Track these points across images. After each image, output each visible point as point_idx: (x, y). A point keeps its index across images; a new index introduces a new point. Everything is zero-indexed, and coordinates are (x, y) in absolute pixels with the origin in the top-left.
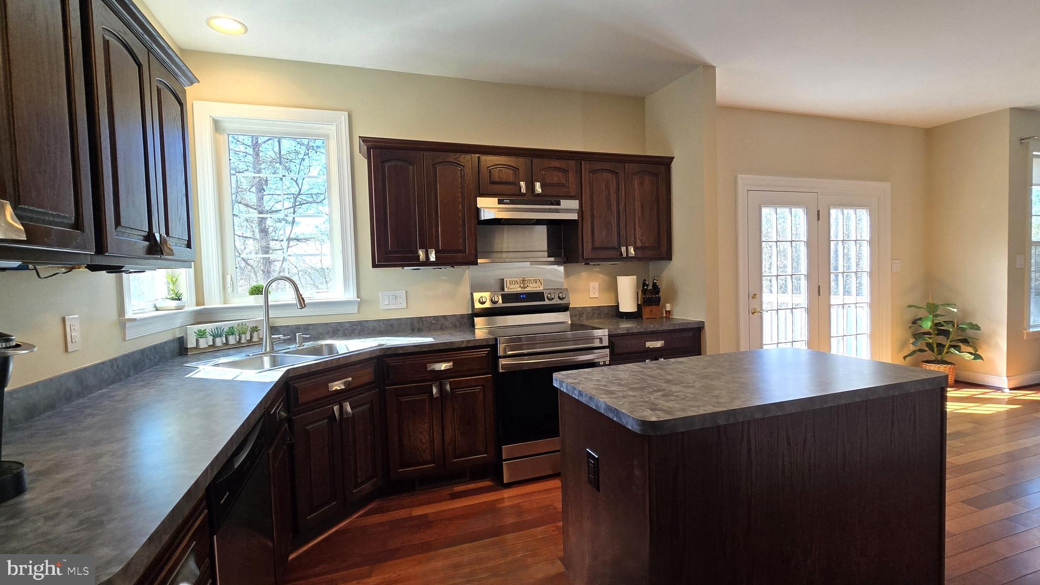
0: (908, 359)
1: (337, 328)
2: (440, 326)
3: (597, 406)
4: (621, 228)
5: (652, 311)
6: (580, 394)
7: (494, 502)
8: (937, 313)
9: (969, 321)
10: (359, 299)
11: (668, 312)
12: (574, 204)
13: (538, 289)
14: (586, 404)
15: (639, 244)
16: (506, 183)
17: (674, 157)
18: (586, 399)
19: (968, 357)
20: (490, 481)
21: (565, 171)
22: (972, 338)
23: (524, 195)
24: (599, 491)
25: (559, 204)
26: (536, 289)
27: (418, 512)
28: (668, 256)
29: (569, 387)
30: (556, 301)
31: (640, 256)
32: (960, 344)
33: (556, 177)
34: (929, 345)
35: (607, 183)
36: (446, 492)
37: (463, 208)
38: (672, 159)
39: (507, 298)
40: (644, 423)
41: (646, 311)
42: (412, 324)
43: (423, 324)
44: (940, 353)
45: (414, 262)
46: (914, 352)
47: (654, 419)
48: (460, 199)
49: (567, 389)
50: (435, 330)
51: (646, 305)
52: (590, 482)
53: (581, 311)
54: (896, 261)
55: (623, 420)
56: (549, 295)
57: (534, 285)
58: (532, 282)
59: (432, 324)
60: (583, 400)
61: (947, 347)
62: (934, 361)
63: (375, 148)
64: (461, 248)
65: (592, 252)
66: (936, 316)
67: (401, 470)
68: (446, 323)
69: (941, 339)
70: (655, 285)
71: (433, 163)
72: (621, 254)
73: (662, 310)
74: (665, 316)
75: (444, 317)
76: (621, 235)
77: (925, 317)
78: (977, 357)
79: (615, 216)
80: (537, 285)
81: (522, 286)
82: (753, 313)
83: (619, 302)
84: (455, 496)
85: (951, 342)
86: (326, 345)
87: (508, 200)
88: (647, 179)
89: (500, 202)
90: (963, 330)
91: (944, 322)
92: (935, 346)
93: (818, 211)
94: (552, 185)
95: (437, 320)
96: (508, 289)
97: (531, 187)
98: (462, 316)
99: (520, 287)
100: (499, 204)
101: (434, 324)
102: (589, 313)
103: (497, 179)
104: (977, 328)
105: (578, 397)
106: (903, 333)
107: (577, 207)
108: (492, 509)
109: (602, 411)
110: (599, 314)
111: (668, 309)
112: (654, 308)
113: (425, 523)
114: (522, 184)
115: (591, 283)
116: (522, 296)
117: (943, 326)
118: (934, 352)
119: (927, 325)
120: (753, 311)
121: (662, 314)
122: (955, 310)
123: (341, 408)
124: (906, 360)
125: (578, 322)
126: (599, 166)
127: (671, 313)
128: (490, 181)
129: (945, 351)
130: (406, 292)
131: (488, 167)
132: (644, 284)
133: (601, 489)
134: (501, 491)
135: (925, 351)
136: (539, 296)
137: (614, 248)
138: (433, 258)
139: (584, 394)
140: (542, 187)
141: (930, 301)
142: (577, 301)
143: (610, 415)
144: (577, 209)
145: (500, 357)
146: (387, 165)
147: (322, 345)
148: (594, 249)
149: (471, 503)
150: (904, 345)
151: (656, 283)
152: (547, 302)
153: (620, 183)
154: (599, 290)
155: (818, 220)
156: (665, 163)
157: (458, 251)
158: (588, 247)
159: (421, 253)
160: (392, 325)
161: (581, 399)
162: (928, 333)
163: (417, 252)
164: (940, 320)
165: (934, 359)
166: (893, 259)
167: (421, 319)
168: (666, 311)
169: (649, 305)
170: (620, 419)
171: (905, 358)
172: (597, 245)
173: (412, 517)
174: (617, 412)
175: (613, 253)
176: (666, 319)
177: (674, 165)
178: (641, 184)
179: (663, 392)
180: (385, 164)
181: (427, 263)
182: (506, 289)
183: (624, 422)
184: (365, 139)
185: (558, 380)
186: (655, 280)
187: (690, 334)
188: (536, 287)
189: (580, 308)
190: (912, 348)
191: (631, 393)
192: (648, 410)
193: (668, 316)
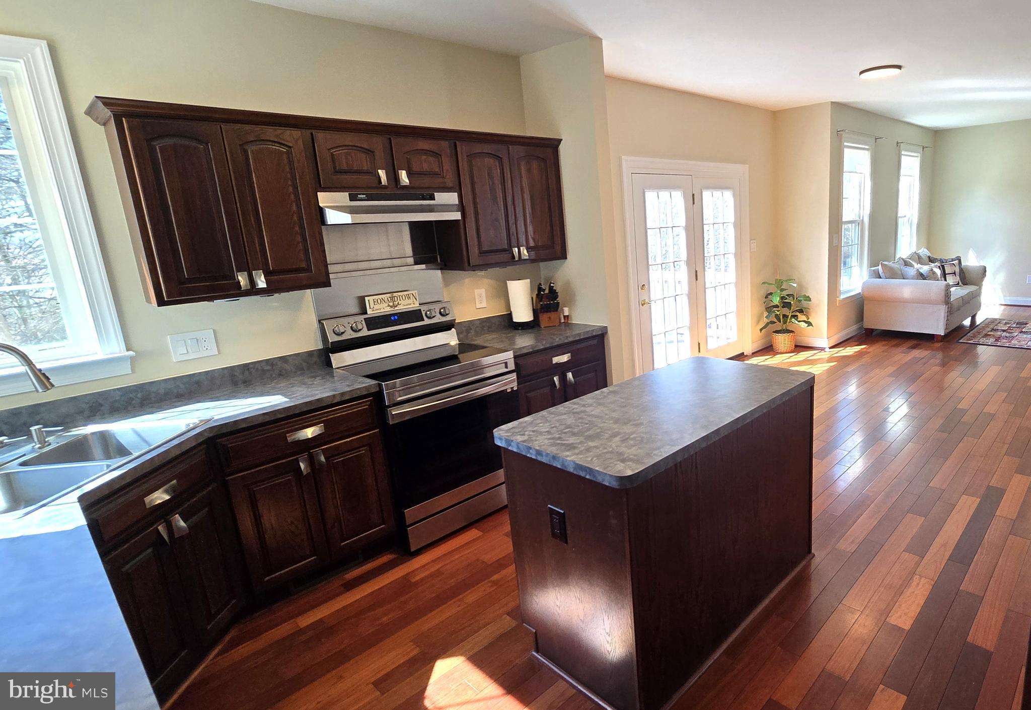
0: (763, 330)
1: (97, 401)
2: (277, 372)
3: (563, 464)
4: (510, 225)
5: (550, 318)
6: (539, 453)
7: (406, 577)
8: (782, 287)
9: (803, 294)
10: (131, 353)
11: (567, 317)
12: (452, 198)
13: (412, 306)
14: (549, 463)
15: (532, 244)
16: (360, 172)
17: (562, 140)
18: (548, 459)
19: (803, 325)
20: (391, 553)
21: (436, 155)
22: (806, 308)
23: (385, 187)
24: (566, 543)
25: (432, 198)
26: (410, 306)
27: (305, 621)
28: (563, 256)
29: (520, 446)
30: (438, 319)
31: (533, 257)
32: (798, 314)
33: (425, 164)
34: (777, 316)
35: (490, 170)
36: (335, 583)
37: (299, 207)
38: (560, 141)
39: (372, 323)
40: (622, 479)
41: (544, 318)
42: (233, 376)
43: (250, 373)
44: (785, 322)
45: (233, 292)
46: (767, 324)
47: (629, 473)
48: (292, 196)
49: (518, 447)
50: (272, 379)
51: (544, 312)
52: (554, 535)
53: (469, 326)
54: (754, 241)
55: (599, 478)
56: (428, 313)
57: (407, 301)
58: (404, 299)
59: (264, 371)
60: (544, 459)
61: (790, 317)
62: (781, 330)
63: (128, 115)
64: (304, 265)
65: (479, 256)
66: (782, 290)
67: (267, 578)
68: (287, 366)
69: (786, 311)
70: (551, 288)
71: (241, 143)
72: (513, 257)
73: (560, 315)
74: (563, 321)
75: (283, 359)
76: (511, 233)
77: (775, 292)
78: (809, 324)
79: (503, 211)
80: (410, 301)
81: (391, 304)
82: (643, 305)
83: (512, 310)
84: (350, 586)
85: (792, 312)
86: (93, 434)
87: (363, 194)
88: (535, 164)
89: (353, 198)
90: (800, 301)
91: (787, 295)
92: (781, 317)
93: (693, 195)
94: (421, 174)
95: (272, 365)
96: (373, 310)
97: (395, 179)
98: (310, 354)
99: (389, 306)
100: (351, 200)
101: (268, 370)
102: (477, 327)
103: (345, 167)
104: (808, 299)
105: (536, 456)
106: (759, 308)
107: (457, 202)
108: (405, 585)
109: (571, 470)
110: (489, 327)
111: (566, 313)
112: (552, 315)
113: (323, 630)
114: (382, 173)
115: (476, 291)
116: (392, 318)
117: (786, 299)
118: (780, 322)
119: (776, 300)
120: (643, 303)
121: (560, 320)
122: (795, 285)
123: (170, 527)
124: (762, 332)
125: (467, 342)
126: (478, 148)
127: (569, 318)
128: (335, 168)
129: (788, 321)
130: (214, 331)
131: (329, 149)
132: (540, 289)
133: (569, 541)
134: (410, 562)
135: (775, 322)
136: (415, 315)
137: (504, 250)
138: (262, 283)
139: (544, 454)
140: (409, 175)
141: (778, 278)
142: (463, 314)
143: (582, 474)
144: (457, 205)
145: (389, 406)
146: (158, 145)
147: (85, 437)
148: (482, 253)
149: (377, 588)
150: (759, 319)
151: (553, 287)
152: (427, 321)
153: (505, 170)
154: (486, 298)
155: (694, 203)
156: (551, 146)
157: (298, 270)
158: (474, 251)
159: (242, 279)
160: (198, 383)
161: (539, 458)
162: (777, 306)
163: (233, 277)
164: (785, 293)
165: (780, 328)
166: (751, 240)
167: (246, 367)
168: (565, 317)
169: (547, 312)
170: (594, 476)
171: (761, 330)
172: (485, 248)
173: (301, 629)
174: (591, 471)
175: (505, 257)
176: (565, 326)
177: (562, 148)
178: (529, 171)
179: (619, 437)
180: (154, 143)
181: (253, 290)
182: (369, 311)
183: (599, 479)
184: (107, 100)
185: (504, 440)
186: (551, 283)
187: (595, 342)
188: (410, 304)
189: (467, 323)
190: (766, 320)
191: (591, 444)
192: (619, 462)
193: (566, 321)
